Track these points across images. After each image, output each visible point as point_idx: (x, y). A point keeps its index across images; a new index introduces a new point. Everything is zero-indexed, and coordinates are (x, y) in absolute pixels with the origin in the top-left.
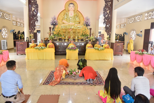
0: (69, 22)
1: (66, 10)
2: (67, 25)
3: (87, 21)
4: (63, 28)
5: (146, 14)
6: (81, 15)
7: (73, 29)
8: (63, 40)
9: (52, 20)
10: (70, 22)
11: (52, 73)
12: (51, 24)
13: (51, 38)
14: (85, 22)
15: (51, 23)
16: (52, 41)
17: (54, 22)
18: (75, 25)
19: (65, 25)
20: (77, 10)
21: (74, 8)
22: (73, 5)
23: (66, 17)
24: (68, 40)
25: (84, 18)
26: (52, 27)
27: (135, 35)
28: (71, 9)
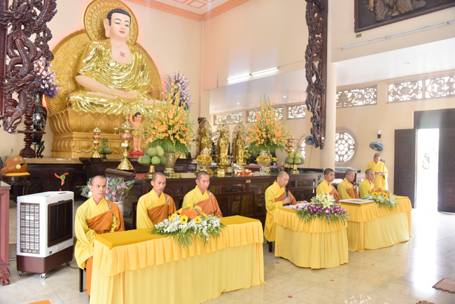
1: (90, 32)
5: (391, 87)
20: (136, 44)
22: (127, 18)
27: (349, 145)
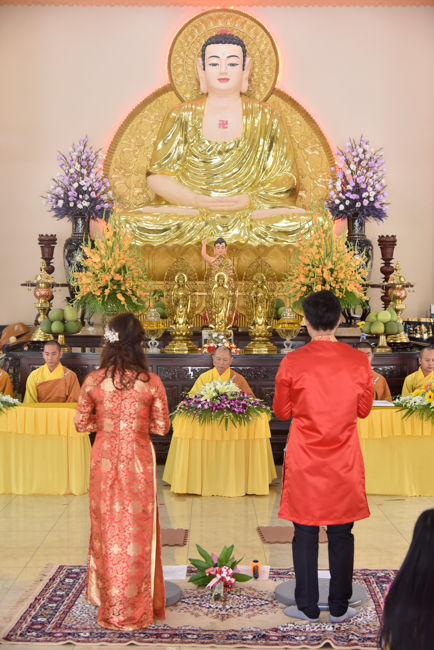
0: (206, 192)
1: (180, 91)
2: (190, 211)
3: (360, 180)
4: (156, 240)
6: (306, 128)
7: (235, 249)
8: (153, 340)
9: (59, 174)
10: (215, 189)
11: (67, 577)
12: (57, 209)
13: (55, 327)
14: (338, 184)
15: (58, 198)
16: (60, 346)
17: (79, 190)
18: (255, 214)
19: (168, 217)
20: (274, 91)
21: (246, 73)
22: (236, 49)
23: (181, 149)
24: (195, 337)
25: (334, 151)
26: (63, 229)
28: (223, 86)
